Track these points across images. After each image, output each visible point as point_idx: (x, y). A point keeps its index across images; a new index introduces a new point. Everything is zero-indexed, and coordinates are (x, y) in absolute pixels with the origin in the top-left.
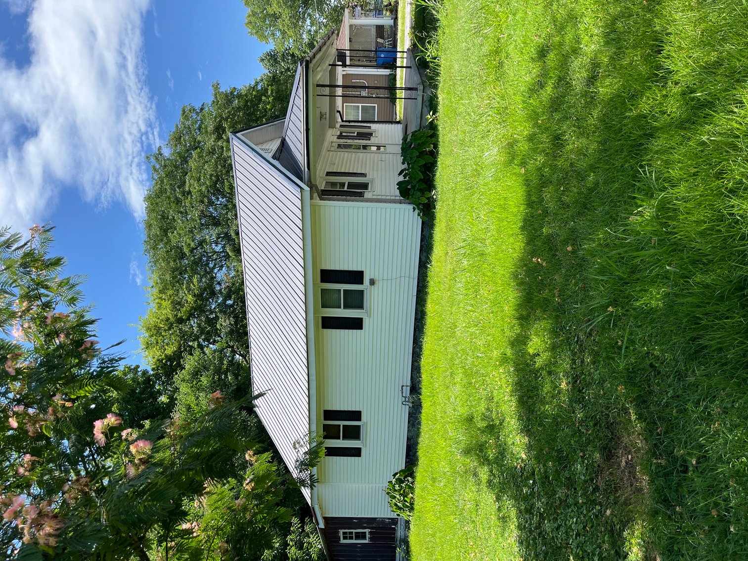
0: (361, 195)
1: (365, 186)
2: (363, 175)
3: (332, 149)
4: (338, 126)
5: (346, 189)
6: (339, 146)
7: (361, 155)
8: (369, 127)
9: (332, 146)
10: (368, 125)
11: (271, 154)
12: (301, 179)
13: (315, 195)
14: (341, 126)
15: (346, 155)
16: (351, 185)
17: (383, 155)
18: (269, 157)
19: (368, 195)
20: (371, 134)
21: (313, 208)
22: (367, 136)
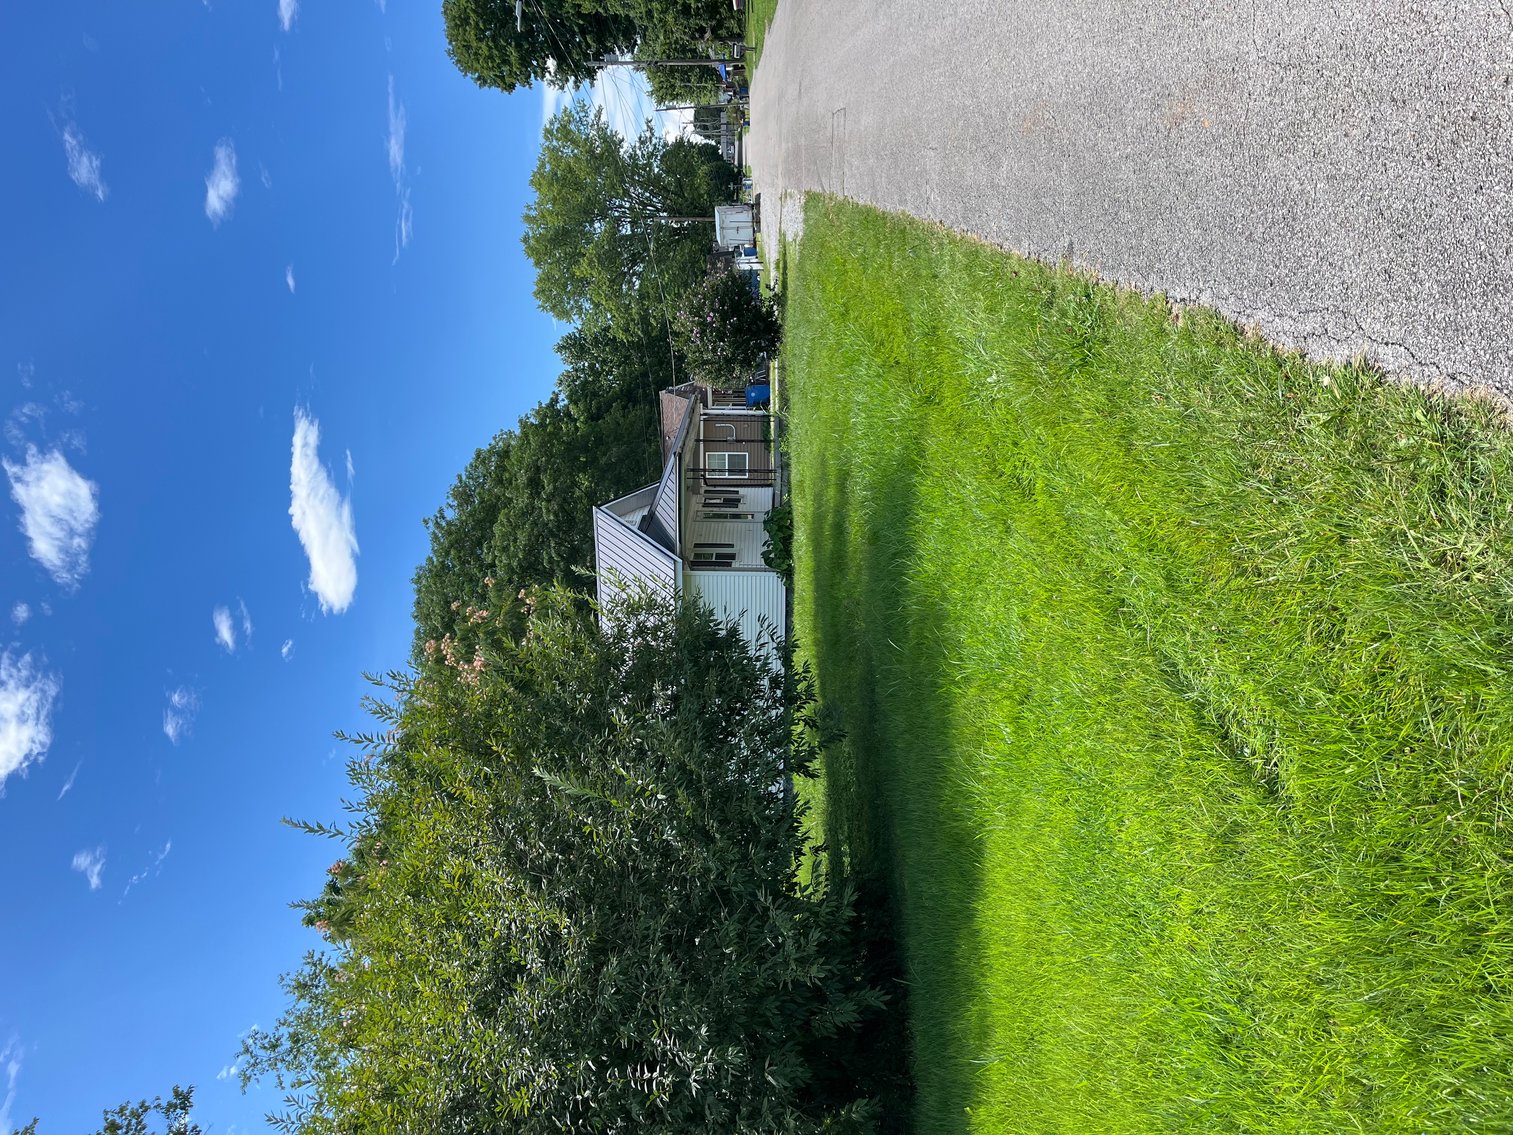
0: (729, 564)
1: (733, 557)
2: (732, 546)
3: (698, 519)
4: (702, 491)
5: (714, 560)
6: (708, 517)
7: (730, 525)
8: (737, 492)
9: (697, 516)
10: (736, 489)
11: (637, 525)
12: (673, 552)
13: (686, 566)
14: (706, 491)
15: (715, 525)
16: (719, 556)
17: (751, 525)
18: (635, 529)
19: (735, 564)
20: (739, 500)
21: (685, 576)
22: (735, 502)
